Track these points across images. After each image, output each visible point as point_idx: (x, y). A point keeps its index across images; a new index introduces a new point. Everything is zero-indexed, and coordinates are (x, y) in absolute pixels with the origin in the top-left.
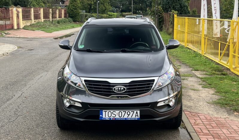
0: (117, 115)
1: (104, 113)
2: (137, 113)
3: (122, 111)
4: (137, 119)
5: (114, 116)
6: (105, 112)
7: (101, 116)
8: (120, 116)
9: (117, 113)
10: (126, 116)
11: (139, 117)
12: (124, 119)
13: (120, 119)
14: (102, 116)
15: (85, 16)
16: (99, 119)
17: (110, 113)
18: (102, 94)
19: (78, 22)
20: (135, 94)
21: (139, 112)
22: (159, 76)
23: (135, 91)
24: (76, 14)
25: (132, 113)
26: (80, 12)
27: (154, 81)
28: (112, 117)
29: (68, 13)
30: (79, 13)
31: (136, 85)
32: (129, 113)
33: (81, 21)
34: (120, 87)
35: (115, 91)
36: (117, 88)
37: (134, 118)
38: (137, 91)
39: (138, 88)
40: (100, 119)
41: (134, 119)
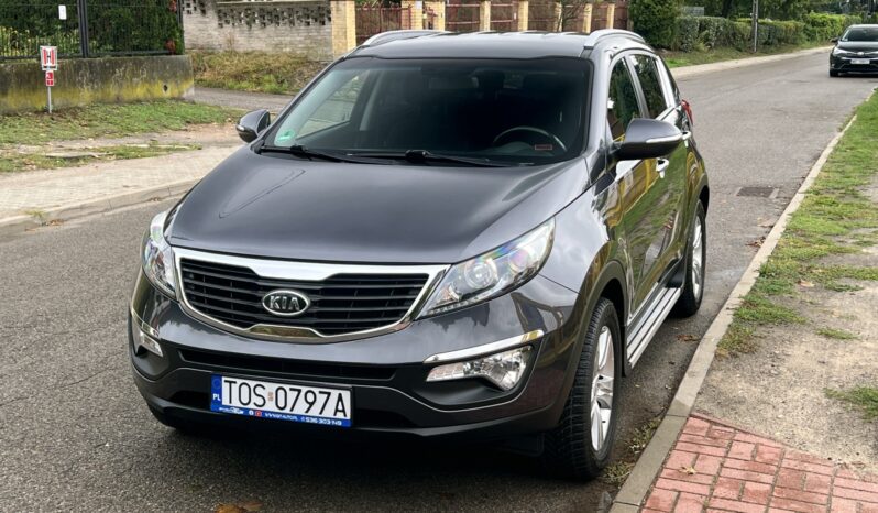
0: (271, 399)
1: (225, 386)
2: (340, 398)
3: (287, 387)
4: (340, 423)
5: (260, 402)
6: (231, 382)
7: (215, 396)
8: (281, 405)
9: (270, 394)
10: (301, 408)
11: (348, 417)
12: (295, 418)
13: (278, 416)
14: (221, 397)
15: (697, 28)
16: (208, 408)
17: (245, 388)
18: (229, 315)
19: (668, 48)
20: (343, 324)
21: (347, 396)
22: (452, 264)
23: (343, 315)
24: (660, 20)
25: (321, 398)
26: (679, 13)
27: (424, 282)
28: (251, 406)
29: (632, 17)
30: (672, 18)
31: (350, 292)
32: (310, 398)
33: (679, 44)
34: (286, 295)
35: (269, 306)
36: (275, 295)
37: (331, 419)
38: (354, 315)
39: (357, 304)
40: (212, 406)
41: (329, 423)
